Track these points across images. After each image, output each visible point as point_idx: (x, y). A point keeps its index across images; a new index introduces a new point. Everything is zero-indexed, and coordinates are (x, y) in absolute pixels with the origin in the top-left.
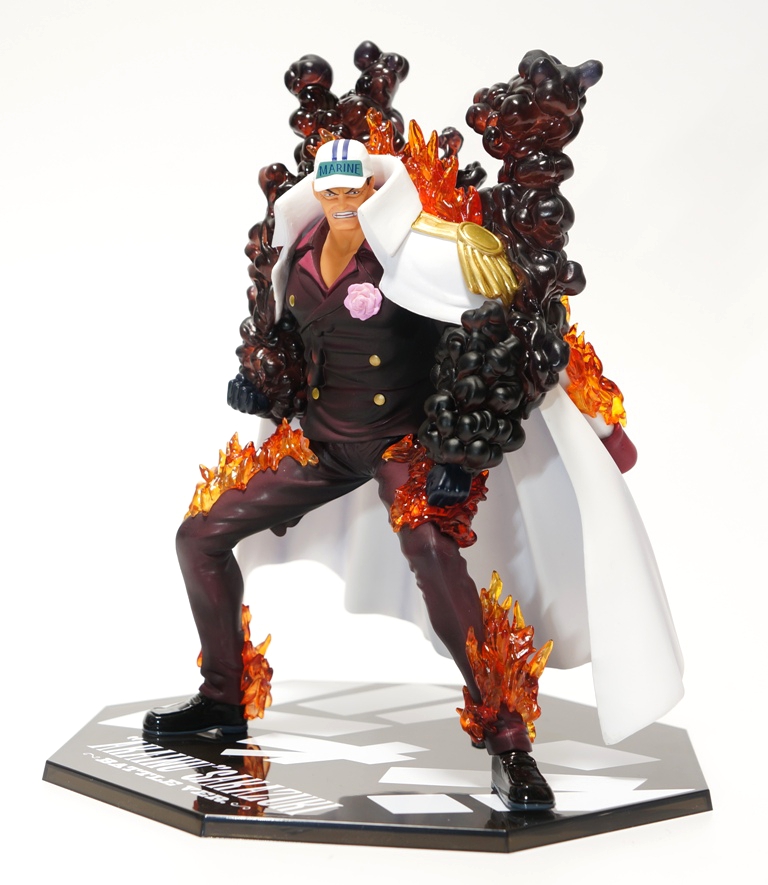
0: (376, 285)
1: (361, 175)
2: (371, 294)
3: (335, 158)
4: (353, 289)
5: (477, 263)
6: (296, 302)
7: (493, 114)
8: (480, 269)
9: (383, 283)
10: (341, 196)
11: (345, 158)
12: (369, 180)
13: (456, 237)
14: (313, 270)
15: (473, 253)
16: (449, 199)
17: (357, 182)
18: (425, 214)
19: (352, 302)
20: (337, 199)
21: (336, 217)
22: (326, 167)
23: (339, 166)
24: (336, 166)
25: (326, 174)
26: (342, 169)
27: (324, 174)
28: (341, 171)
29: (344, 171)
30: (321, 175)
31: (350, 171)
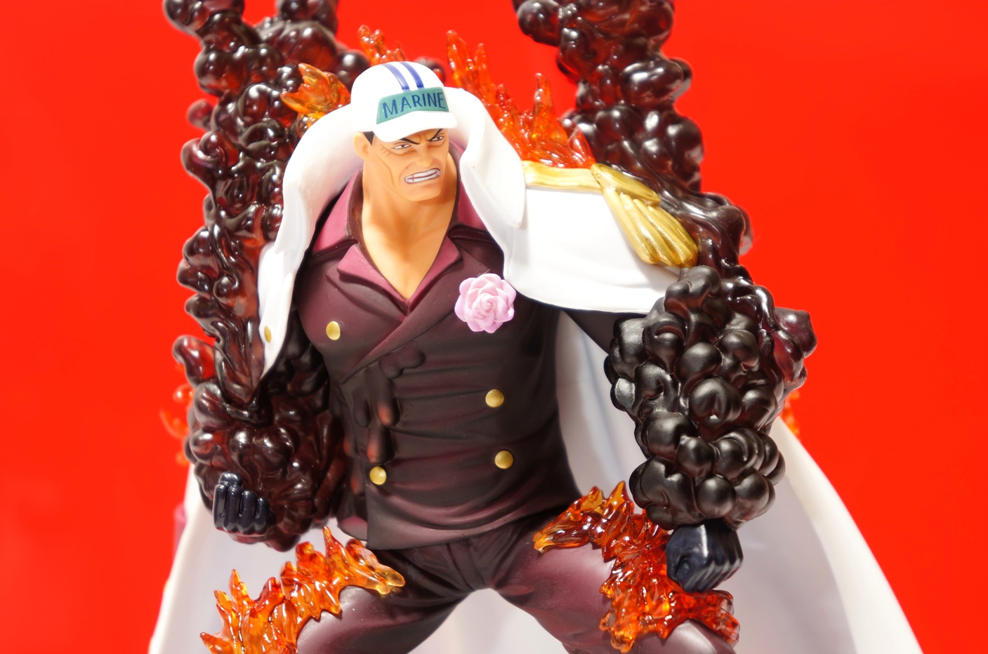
1: (446, 110)
3: (406, 88)
10: (423, 145)
11: (420, 86)
15: (634, 204)
19: (470, 307)
20: (414, 151)
21: (411, 181)
22: (394, 103)
23: (416, 99)
24: (411, 98)
25: (397, 112)
26: (421, 102)
27: (392, 113)
28: (421, 106)
29: (425, 105)
30: (386, 116)
31: (432, 104)
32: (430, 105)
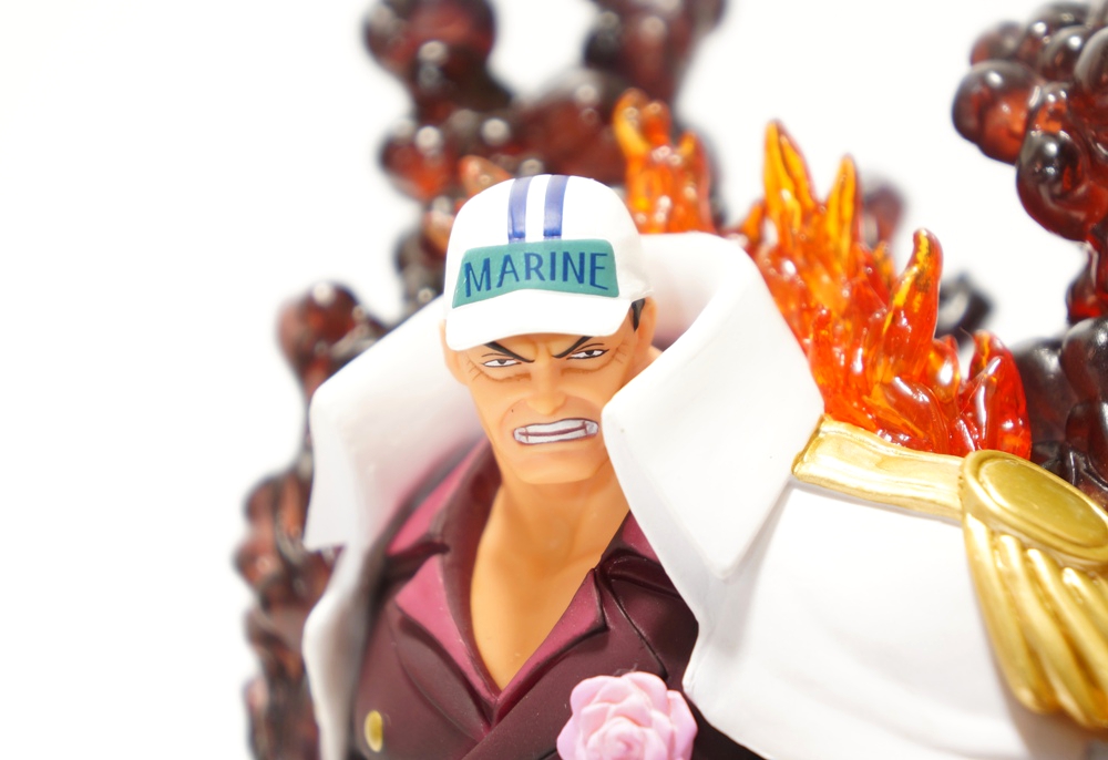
0: (673, 679)
1: (609, 290)
2: (657, 715)
3: (517, 235)
4: (592, 694)
5: (1045, 598)
6: (388, 735)
7: (1044, 94)
8: (1057, 617)
9: (697, 672)
10: (541, 365)
11: (554, 233)
12: (637, 309)
13: (957, 504)
14: (444, 626)
15: (1026, 561)
16: (916, 372)
17: (599, 316)
18: (833, 428)
19: (585, 742)
20: (527, 376)
21: (523, 439)
22: (487, 264)
23: (534, 262)
24: (523, 260)
25: (489, 288)
26: (545, 270)
27: (479, 289)
28: (542, 278)
29: (553, 277)
30: (469, 294)
31: (571, 275)
32: (565, 278)
